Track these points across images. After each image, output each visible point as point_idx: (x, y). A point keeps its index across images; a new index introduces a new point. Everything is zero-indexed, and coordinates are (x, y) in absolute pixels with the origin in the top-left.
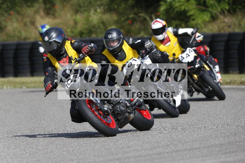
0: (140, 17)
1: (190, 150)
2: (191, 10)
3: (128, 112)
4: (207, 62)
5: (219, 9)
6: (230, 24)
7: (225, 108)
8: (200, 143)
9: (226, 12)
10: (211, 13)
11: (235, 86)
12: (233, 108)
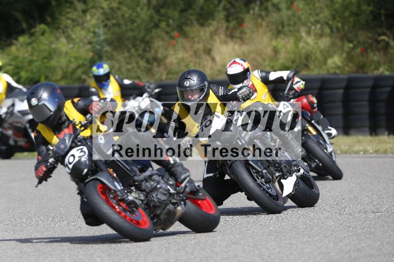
3: (174, 204)
4: (313, 122)
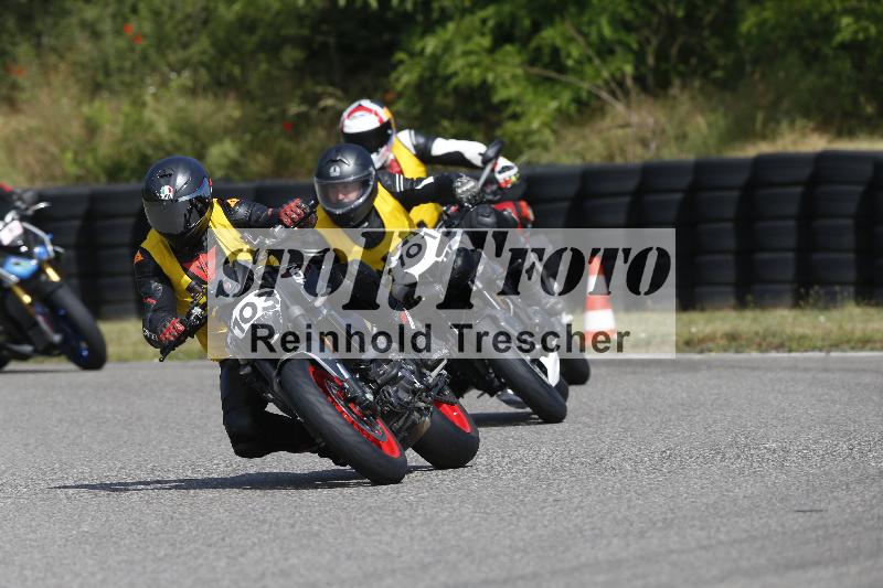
1: (505, 582)
2: (504, 85)
3: (419, 410)
6: (647, 133)
8: (538, 556)
10: (577, 90)
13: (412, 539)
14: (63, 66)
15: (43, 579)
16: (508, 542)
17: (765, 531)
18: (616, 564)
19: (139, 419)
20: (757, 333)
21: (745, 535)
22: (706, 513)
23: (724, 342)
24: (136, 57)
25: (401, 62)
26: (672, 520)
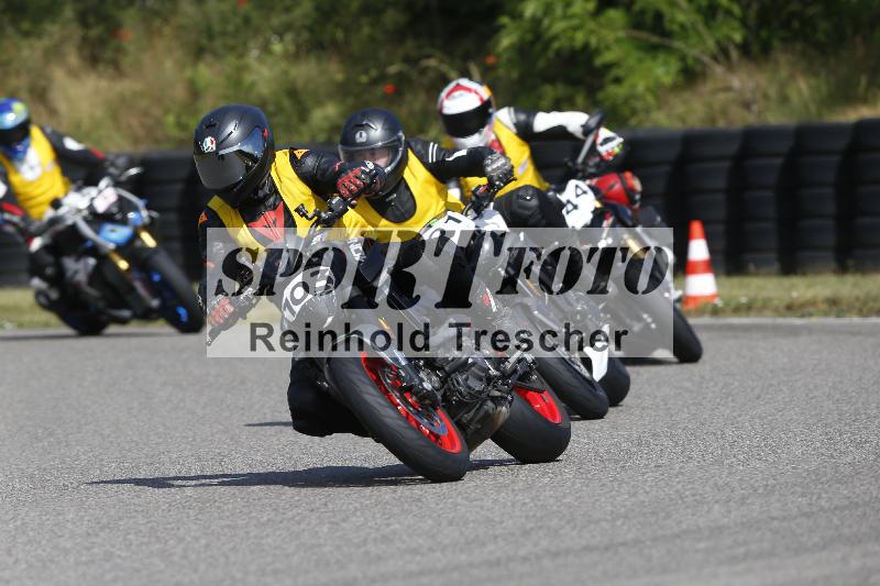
0: (424, 71)
1: (607, 549)
2: (608, 48)
3: (493, 399)
5: (711, 43)
6: (748, 96)
7: (730, 399)
8: (639, 523)
9: (734, 54)
10: (683, 59)
11: (766, 320)
12: (758, 397)
13: (513, 505)
14: (167, 30)
15: (146, 544)
16: (610, 508)
17: (867, 499)
18: (717, 530)
19: (243, 382)
20: (857, 299)
21: (846, 502)
22: (808, 480)
23: (823, 307)
24: (238, 20)
25: (503, 26)
26: (774, 486)
